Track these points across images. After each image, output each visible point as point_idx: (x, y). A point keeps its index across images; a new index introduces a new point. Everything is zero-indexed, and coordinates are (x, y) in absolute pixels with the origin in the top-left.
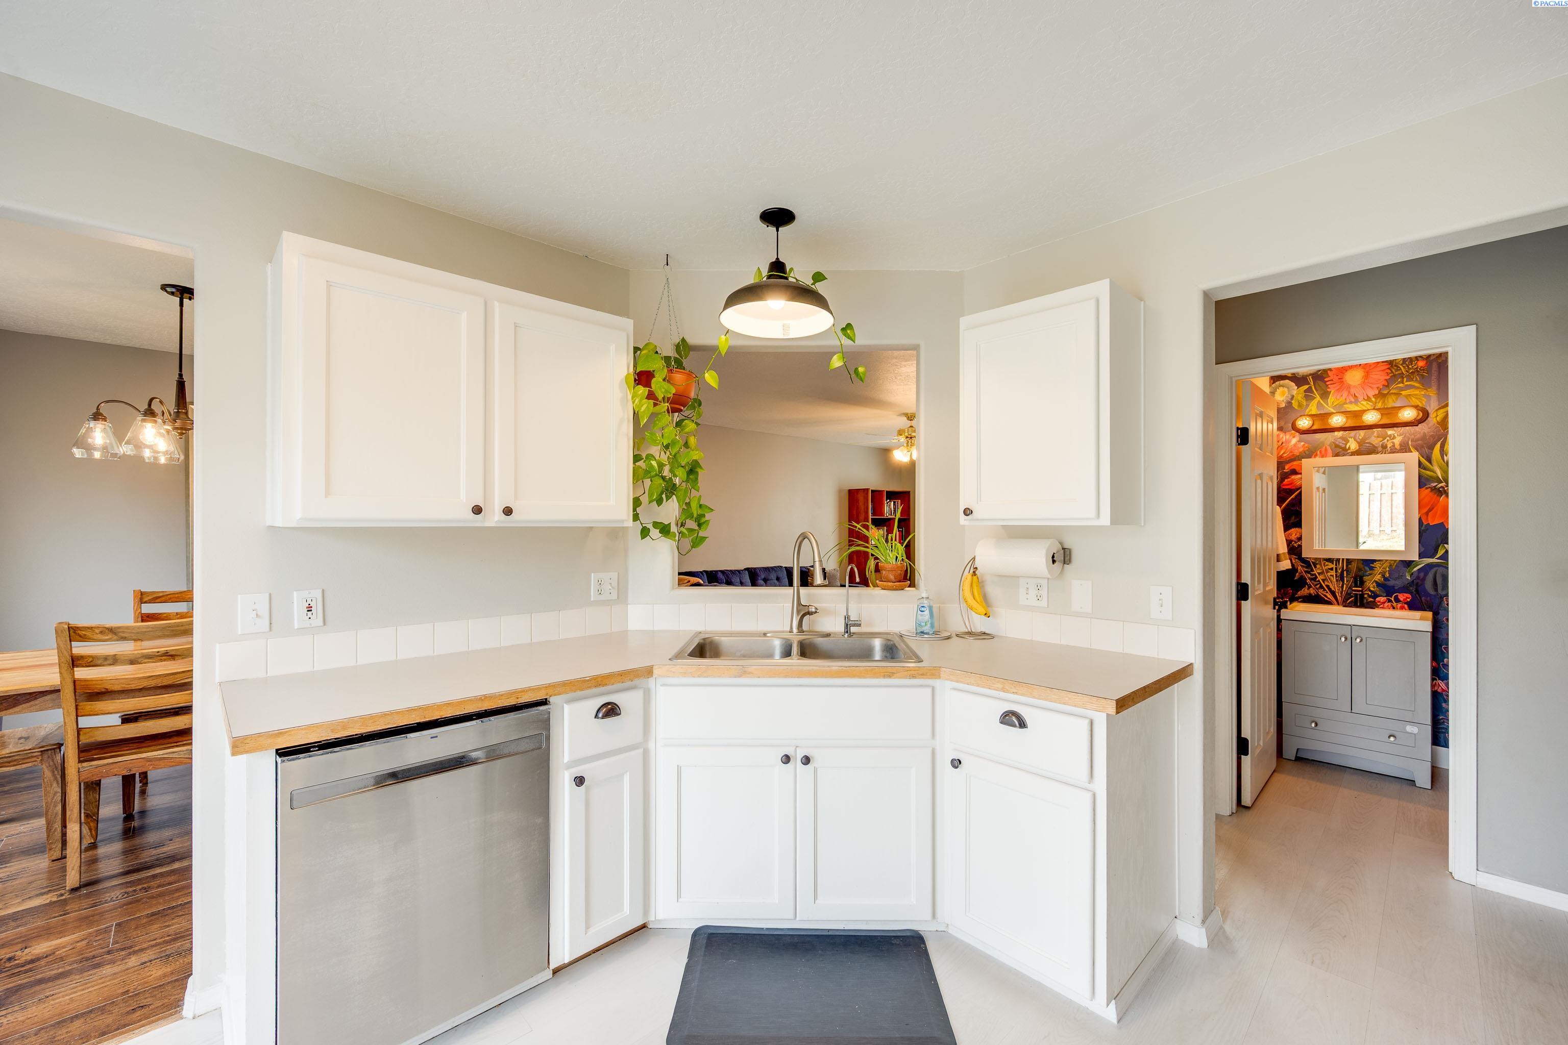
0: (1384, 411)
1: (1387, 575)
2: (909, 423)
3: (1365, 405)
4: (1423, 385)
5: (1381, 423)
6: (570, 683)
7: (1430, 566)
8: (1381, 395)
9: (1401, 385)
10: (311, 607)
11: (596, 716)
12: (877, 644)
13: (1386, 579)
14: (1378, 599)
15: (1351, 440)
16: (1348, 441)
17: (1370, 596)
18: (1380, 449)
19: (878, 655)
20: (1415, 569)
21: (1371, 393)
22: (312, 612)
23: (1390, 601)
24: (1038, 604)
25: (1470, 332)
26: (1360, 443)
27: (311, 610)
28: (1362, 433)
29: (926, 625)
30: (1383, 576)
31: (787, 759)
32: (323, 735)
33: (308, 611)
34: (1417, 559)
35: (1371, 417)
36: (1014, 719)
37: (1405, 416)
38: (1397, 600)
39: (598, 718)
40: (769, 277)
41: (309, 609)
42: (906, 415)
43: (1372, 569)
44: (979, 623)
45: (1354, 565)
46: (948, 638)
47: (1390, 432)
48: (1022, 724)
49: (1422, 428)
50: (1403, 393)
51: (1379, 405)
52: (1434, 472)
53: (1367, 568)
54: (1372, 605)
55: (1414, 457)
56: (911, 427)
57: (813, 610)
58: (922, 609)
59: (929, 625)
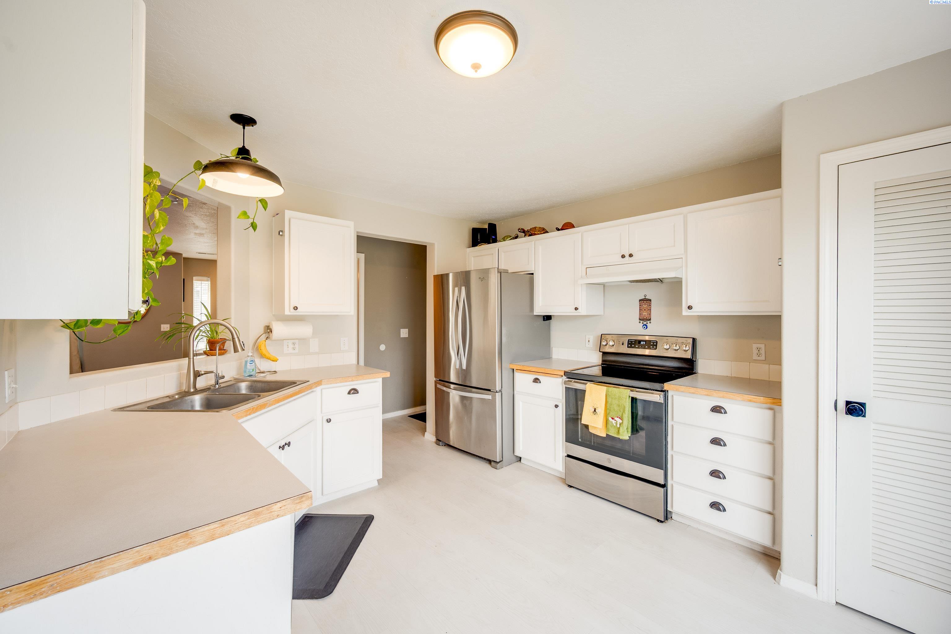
24: (294, 352)
29: (253, 371)
31: (283, 447)
36: (353, 391)
40: (237, 157)
57: (203, 373)
58: (251, 362)
59: (255, 371)
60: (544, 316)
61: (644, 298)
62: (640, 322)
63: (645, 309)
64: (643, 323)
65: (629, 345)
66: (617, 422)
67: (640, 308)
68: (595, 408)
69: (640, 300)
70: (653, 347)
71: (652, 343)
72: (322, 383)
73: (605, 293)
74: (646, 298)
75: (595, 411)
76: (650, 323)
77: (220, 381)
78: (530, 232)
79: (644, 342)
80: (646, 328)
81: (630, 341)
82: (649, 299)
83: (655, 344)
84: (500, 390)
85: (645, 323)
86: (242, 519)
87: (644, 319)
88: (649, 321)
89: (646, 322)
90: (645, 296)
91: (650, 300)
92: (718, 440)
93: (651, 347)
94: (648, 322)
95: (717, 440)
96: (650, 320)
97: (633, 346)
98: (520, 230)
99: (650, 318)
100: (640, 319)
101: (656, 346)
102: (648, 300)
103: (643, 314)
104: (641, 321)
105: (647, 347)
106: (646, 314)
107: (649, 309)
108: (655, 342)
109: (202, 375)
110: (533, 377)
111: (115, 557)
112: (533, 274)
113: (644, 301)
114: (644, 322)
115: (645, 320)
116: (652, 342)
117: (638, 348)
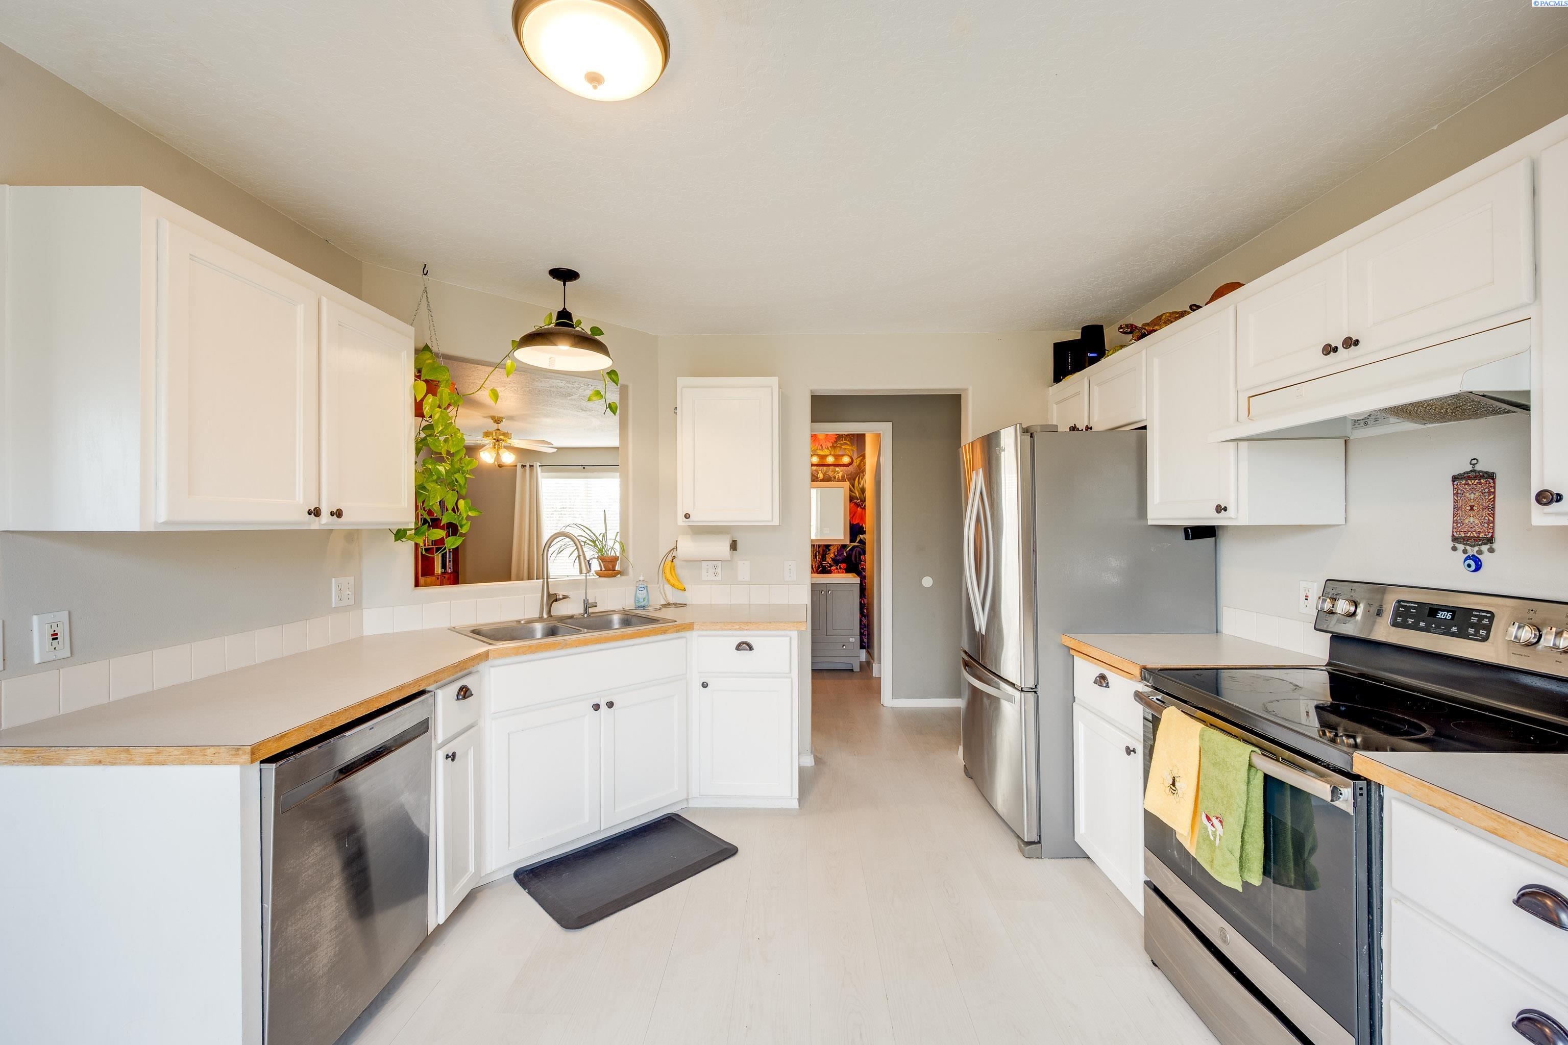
0: (837, 457)
1: (836, 553)
2: (495, 426)
3: (826, 452)
4: (851, 443)
5: (835, 463)
6: (447, 669)
7: (854, 547)
8: (834, 447)
9: (842, 442)
10: (57, 634)
11: (458, 699)
12: (616, 618)
13: (836, 556)
14: (832, 568)
15: (820, 472)
16: (818, 473)
17: (829, 567)
18: (833, 479)
19: (616, 626)
20: (848, 550)
21: (830, 445)
22: (57, 641)
23: (837, 569)
24: (716, 578)
25: (889, 425)
26: (824, 474)
27: (57, 638)
28: (825, 468)
29: (644, 600)
30: (834, 554)
31: (596, 707)
32: (309, 734)
33: (53, 639)
34: (848, 543)
35: (830, 460)
36: (744, 645)
37: (845, 461)
38: (840, 568)
39: (459, 699)
40: (557, 324)
41: (55, 637)
42: (493, 418)
43: (829, 550)
44: (673, 596)
45: (821, 548)
46: (660, 609)
47: (837, 469)
48: (751, 648)
49: (850, 468)
50: (843, 447)
51: (832, 453)
52: (856, 494)
53: (827, 550)
54: (830, 572)
55: (847, 484)
56: (498, 430)
57: (561, 597)
58: (641, 589)
59: (646, 601)
60: (1186, 529)
61: (1470, 468)
62: (1454, 549)
63: (1472, 509)
64: (1465, 551)
65: (1399, 619)
66: (1216, 830)
67: (1455, 501)
68: (1174, 777)
69: (1454, 478)
70: (1477, 633)
71: (1474, 620)
72: (694, 628)
73: (1349, 463)
74: (1478, 468)
75: (1173, 784)
76: (1491, 550)
77: (591, 610)
78: (1144, 329)
79: (1448, 611)
80: (1473, 567)
81: (1403, 606)
82: (1486, 473)
83: (1486, 621)
84: (1031, 688)
85: (1472, 551)
86: (176, 752)
87: (1470, 538)
88: (1485, 544)
89: (1476, 548)
90: (1474, 461)
91: (1491, 476)
92: (1551, 1029)
93: (1471, 631)
94: (1485, 548)
95: (1547, 1026)
96: (1490, 540)
97: (1410, 621)
98: (1121, 330)
99: (1492, 536)
100: (1455, 539)
101: (1488, 628)
102: (1482, 477)
103: (1467, 521)
104: (1457, 545)
105: (1454, 629)
106: (1477, 522)
107: (1487, 507)
108: (1486, 617)
109: (561, 599)
110: (1098, 670)
111: (76, 749)
112: (1145, 428)
113: (1469, 478)
114: (1468, 548)
115: (1472, 542)
116: (1475, 616)
117: (1426, 630)
